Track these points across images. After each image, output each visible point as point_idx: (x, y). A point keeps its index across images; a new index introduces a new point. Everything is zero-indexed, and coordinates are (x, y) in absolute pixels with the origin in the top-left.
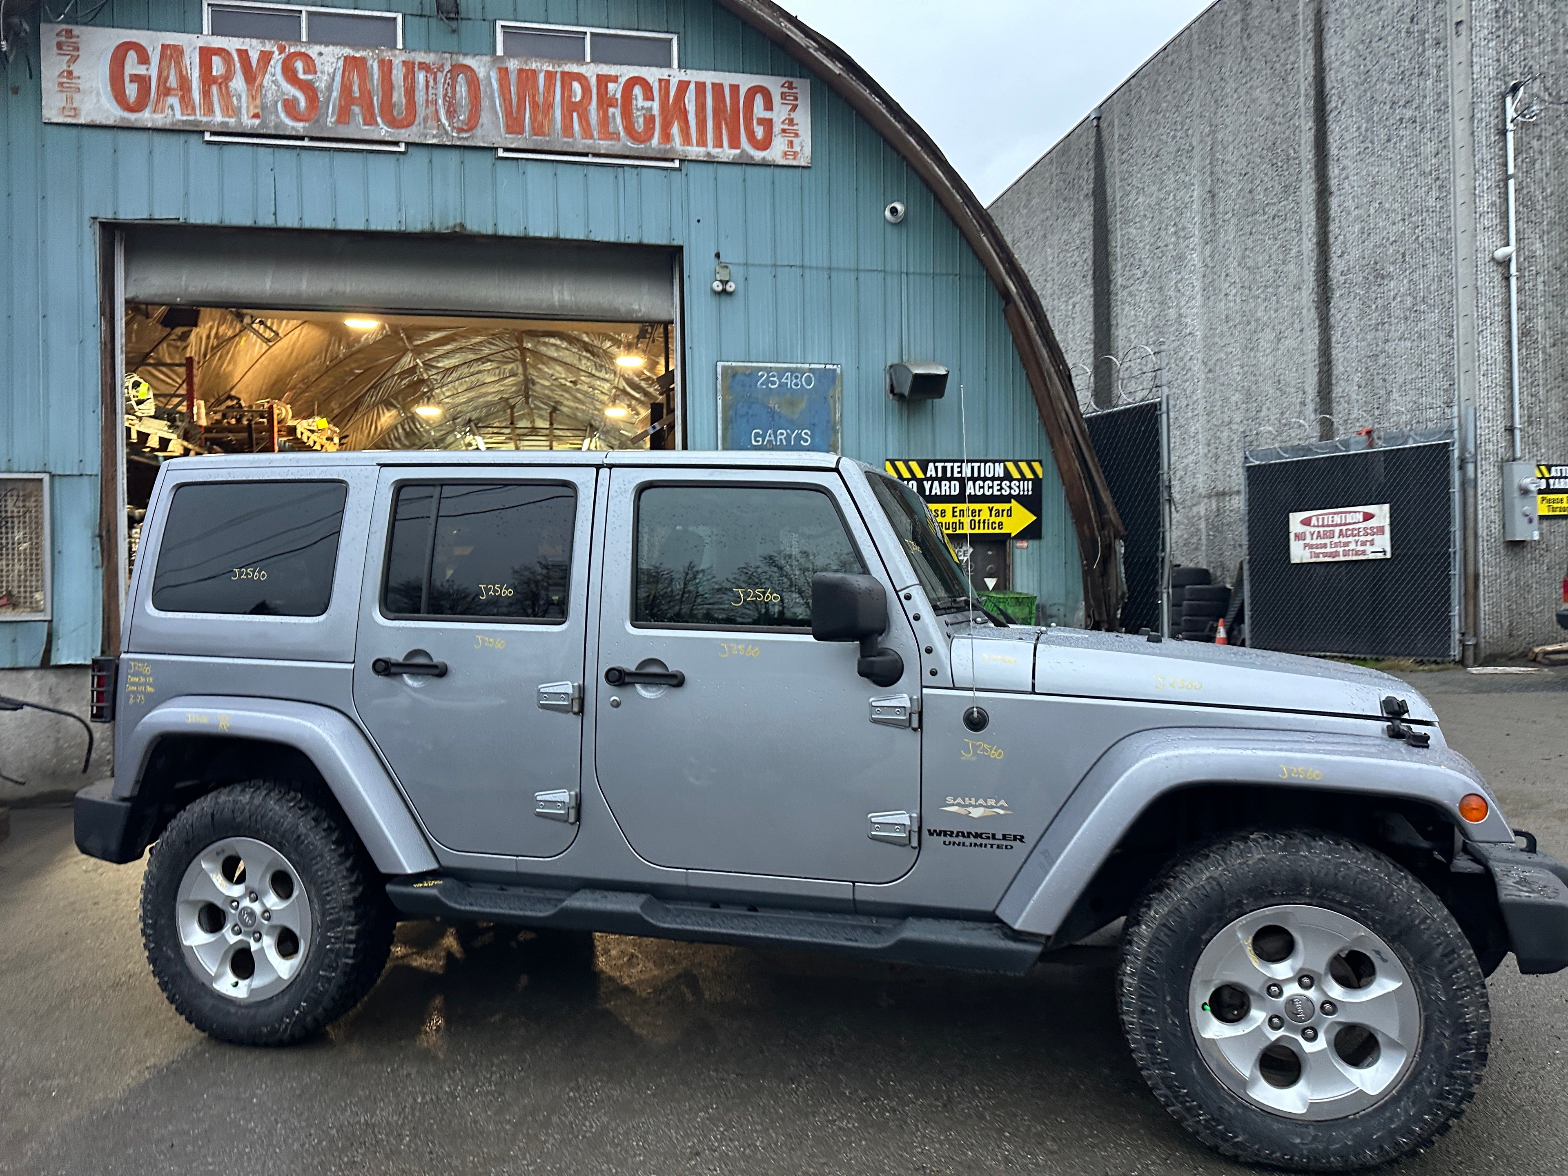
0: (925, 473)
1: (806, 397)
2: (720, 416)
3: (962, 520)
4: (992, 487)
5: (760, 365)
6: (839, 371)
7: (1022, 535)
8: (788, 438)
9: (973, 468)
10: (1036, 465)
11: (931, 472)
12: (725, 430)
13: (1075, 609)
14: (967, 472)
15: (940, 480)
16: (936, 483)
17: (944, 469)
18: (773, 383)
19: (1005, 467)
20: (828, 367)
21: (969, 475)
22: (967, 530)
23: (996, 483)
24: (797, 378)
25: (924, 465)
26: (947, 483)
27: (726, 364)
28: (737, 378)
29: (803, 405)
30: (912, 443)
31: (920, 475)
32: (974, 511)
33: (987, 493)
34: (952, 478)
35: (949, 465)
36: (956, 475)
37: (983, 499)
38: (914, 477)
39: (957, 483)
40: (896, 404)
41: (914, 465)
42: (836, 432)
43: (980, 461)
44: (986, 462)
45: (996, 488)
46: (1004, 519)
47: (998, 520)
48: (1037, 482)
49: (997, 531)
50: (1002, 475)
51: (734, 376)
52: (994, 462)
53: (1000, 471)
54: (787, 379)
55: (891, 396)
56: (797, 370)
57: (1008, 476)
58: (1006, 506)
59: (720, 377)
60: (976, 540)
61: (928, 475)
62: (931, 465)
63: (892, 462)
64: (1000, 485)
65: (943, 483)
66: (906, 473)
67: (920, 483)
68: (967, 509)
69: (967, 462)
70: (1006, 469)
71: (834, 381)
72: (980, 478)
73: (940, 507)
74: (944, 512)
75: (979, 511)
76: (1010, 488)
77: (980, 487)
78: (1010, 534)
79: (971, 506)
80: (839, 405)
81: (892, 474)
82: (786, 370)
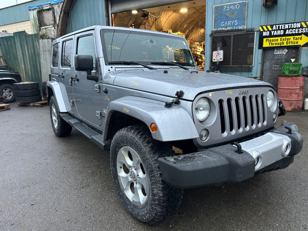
1: (237, 11)
2: (213, 20)
3: (284, 42)
4: (295, 31)
5: (225, 4)
6: (247, 2)
7: (305, 45)
8: (231, 23)
9: (289, 25)
11: (274, 28)
12: (214, 23)
14: (287, 26)
15: (277, 30)
16: (276, 31)
17: (279, 27)
18: (228, 9)
19: (301, 24)
20: (244, 1)
21: (287, 28)
22: (285, 45)
23: (297, 29)
24: (234, 6)
25: (272, 26)
26: (280, 31)
27: (216, 6)
28: (219, 9)
29: (235, 14)
31: (270, 29)
32: (288, 39)
33: (293, 33)
34: (282, 29)
35: (280, 25)
36: (283, 28)
37: (292, 35)
38: (268, 30)
39: (283, 31)
40: (265, 9)
41: (269, 27)
42: (245, 20)
43: (292, 23)
44: (294, 23)
45: (297, 31)
46: (299, 41)
47: (296, 41)
49: (296, 44)
50: (299, 27)
51: (217, 9)
52: (297, 23)
53: (299, 25)
54: (232, 7)
55: (263, 7)
56: (235, 4)
57: (302, 27)
58: (300, 36)
59: (214, 9)
60: (288, 47)
61: (273, 29)
62: (274, 26)
63: (262, 27)
64: (298, 30)
65: (278, 31)
66: (266, 29)
67: (270, 32)
68: (286, 38)
69: (287, 24)
70: (301, 25)
71: (245, 5)
72: (291, 28)
73: (276, 38)
74: (277, 40)
75: (290, 38)
76: (302, 30)
77: (291, 31)
78: (300, 45)
79: (287, 37)
80: (246, 12)
81: (262, 30)
82: (231, 4)
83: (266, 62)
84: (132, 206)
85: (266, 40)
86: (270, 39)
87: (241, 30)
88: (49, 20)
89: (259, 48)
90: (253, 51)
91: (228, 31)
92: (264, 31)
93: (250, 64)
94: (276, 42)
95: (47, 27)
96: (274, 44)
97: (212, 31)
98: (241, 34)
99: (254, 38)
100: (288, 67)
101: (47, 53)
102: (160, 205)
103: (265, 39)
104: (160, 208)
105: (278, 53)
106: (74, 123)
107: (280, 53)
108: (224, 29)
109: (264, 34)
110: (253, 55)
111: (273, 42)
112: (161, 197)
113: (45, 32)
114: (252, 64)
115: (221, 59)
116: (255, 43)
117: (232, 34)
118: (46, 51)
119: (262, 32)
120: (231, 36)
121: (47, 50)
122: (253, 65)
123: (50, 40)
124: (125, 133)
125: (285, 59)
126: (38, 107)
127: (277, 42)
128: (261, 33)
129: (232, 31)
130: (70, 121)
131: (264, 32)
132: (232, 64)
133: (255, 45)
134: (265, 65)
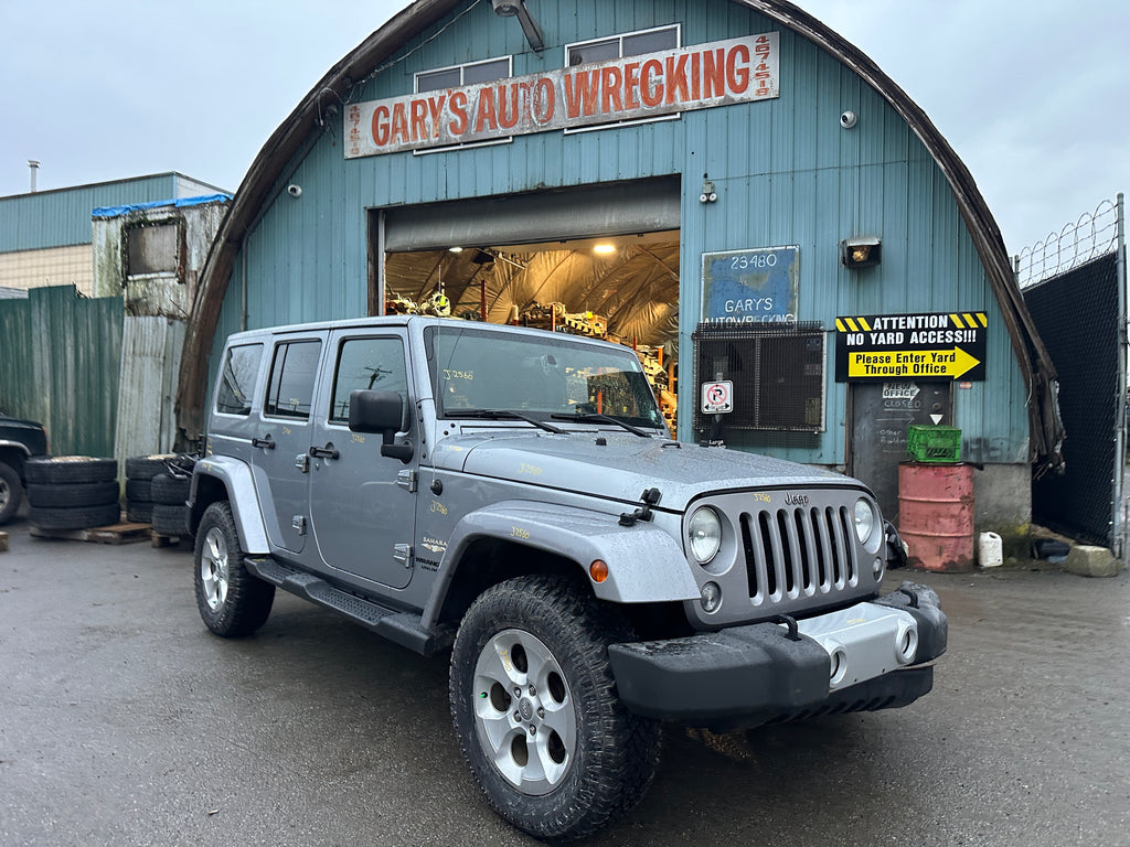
0: (872, 326)
1: (769, 273)
2: (702, 292)
3: (906, 364)
4: (936, 337)
5: (734, 252)
6: (797, 250)
7: (966, 377)
8: (754, 306)
9: (917, 321)
10: (981, 317)
11: (877, 326)
12: (705, 302)
13: (1019, 444)
14: (911, 323)
15: (885, 332)
16: (882, 335)
17: (890, 323)
18: (743, 264)
19: (949, 319)
20: (788, 248)
21: (913, 327)
22: (910, 373)
23: (939, 333)
24: (762, 259)
25: (871, 321)
26: (893, 335)
27: (708, 254)
28: (717, 263)
29: (766, 280)
30: (861, 301)
31: (867, 328)
32: (917, 357)
33: (930, 341)
34: (898, 330)
35: (894, 319)
36: (901, 327)
37: (928, 347)
38: (861, 330)
39: (902, 334)
40: (848, 272)
41: (862, 321)
42: (793, 298)
43: (924, 315)
44: (929, 315)
45: (939, 337)
46: (948, 364)
47: (940, 364)
48: (981, 331)
49: (940, 374)
50: (945, 326)
51: (713, 263)
52: (938, 315)
53: (944, 322)
54: (755, 261)
55: (842, 266)
56: (762, 253)
57: (952, 326)
58: (950, 353)
59: (703, 264)
60: (919, 381)
61: (875, 328)
62: (878, 320)
63: (842, 319)
64: (944, 334)
65: (888, 334)
66: (854, 328)
67: (867, 335)
68: (911, 356)
69: (912, 316)
70: (950, 321)
71: (793, 259)
72: (923, 329)
73: (885, 354)
74: (888, 359)
75: (923, 357)
76: (954, 336)
77: (924, 337)
78: (953, 377)
79: (915, 353)
80: (796, 277)
81: (842, 329)
82: (754, 253)
83: (859, 420)
84: (519, 800)
85: (858, 359)
86: (867, 354)
87: (782, 326)
88: (162, 254)
89: (837, 381)
90: (821, 388)
91: (745, 327)
92: (850, 331)
93: (813, 426)
94: (885, 364)
95: (153, 275)
96: (881, 370)
97: (699, 326)
98: (783, 338)
99: (822, 350)
100: (922, 437)
101: (148, 361)
102: (608, 773)
103: (853, 356)
104: (608, 782)
105: (894, 396)
106: (308, 586)
107: (899, 396)
108: (733, 320)
109: (851, 340)
110: (821, 399)
111: (875, 365)
112: (612, 749)
113: (144, 292)
114: (820, 425)
115: (727, 406)
116: (824, 364)
117: (758, 336)
118: (143, 354)
119: (845, 334)
120: (754, 340)
121: (148, 350)
122: (823, 429)
123: (164, 321)
124: (510, 593)
125: (914, 414)
126: (106, 543)
127: (888, 365)
128: (841, 338)
129: (756, 326)
130: (293, 580)
131: (849, 335)
132: (760, 424)
133: (824, 370)
134: (857, 428)
